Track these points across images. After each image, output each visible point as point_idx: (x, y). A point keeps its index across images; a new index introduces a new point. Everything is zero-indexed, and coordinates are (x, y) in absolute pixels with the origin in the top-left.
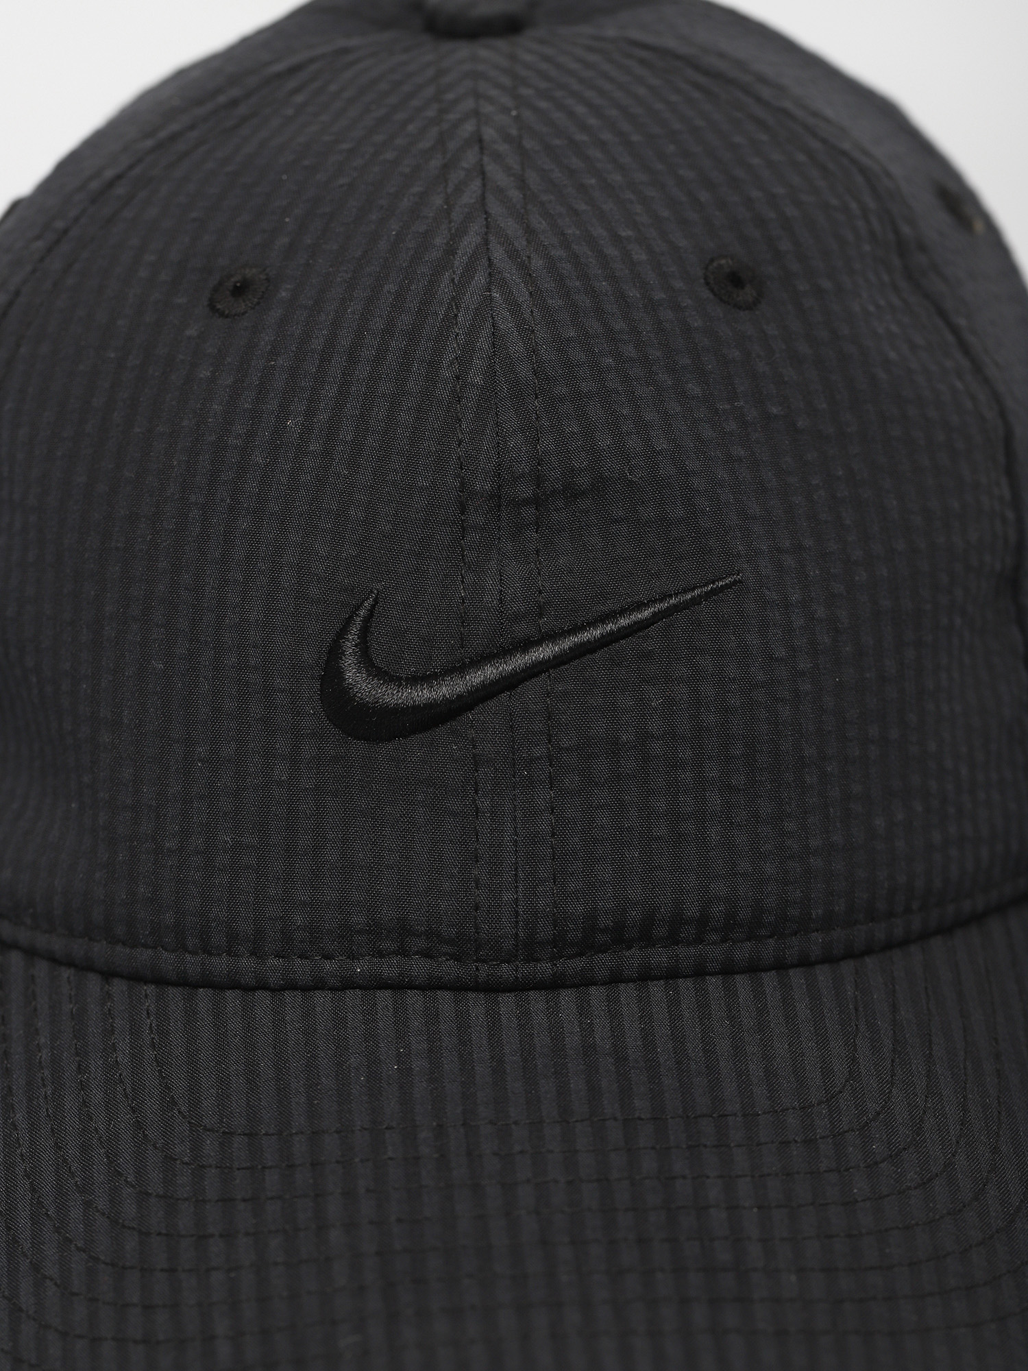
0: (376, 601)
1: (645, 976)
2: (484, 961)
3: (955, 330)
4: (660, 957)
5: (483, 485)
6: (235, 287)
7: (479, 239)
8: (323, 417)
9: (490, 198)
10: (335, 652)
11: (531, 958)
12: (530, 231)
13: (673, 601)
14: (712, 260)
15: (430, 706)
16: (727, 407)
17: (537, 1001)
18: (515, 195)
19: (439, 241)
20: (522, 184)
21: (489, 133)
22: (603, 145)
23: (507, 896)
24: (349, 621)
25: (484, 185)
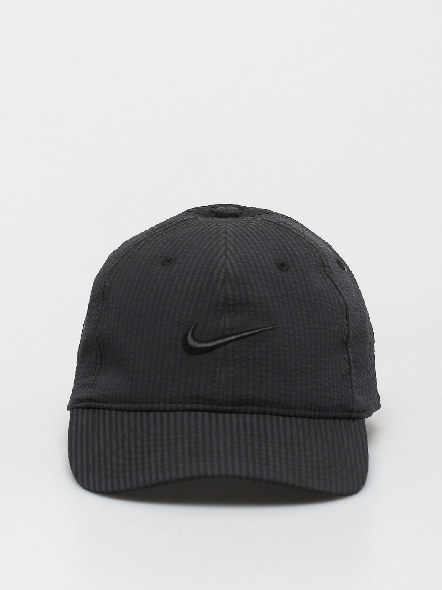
0: (196, 325)
1: (252, 413)
2: (216, 405)
3: (335, 285)
4: (256, 409)
5: (222, 300)
6: (168, 260)
7: (224, 250)
8: (186, 285)
9: (227, 243)
10: (186, 335)
11: (227, 405)
12: (236, 250)
13: (263, 329)
14: (277, 260)
15: (207, 347)
16: (278, 290)
17: (227, 415)
18: (233, 243)
19: (215, 250)
20: (235, 241)
21: (228, 231)
22: (254, 236)
23: (222, 390)
24: (190, 329)
25: (226, 240)
